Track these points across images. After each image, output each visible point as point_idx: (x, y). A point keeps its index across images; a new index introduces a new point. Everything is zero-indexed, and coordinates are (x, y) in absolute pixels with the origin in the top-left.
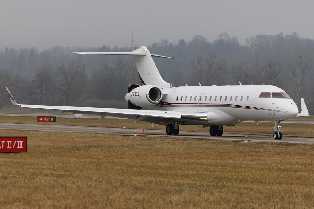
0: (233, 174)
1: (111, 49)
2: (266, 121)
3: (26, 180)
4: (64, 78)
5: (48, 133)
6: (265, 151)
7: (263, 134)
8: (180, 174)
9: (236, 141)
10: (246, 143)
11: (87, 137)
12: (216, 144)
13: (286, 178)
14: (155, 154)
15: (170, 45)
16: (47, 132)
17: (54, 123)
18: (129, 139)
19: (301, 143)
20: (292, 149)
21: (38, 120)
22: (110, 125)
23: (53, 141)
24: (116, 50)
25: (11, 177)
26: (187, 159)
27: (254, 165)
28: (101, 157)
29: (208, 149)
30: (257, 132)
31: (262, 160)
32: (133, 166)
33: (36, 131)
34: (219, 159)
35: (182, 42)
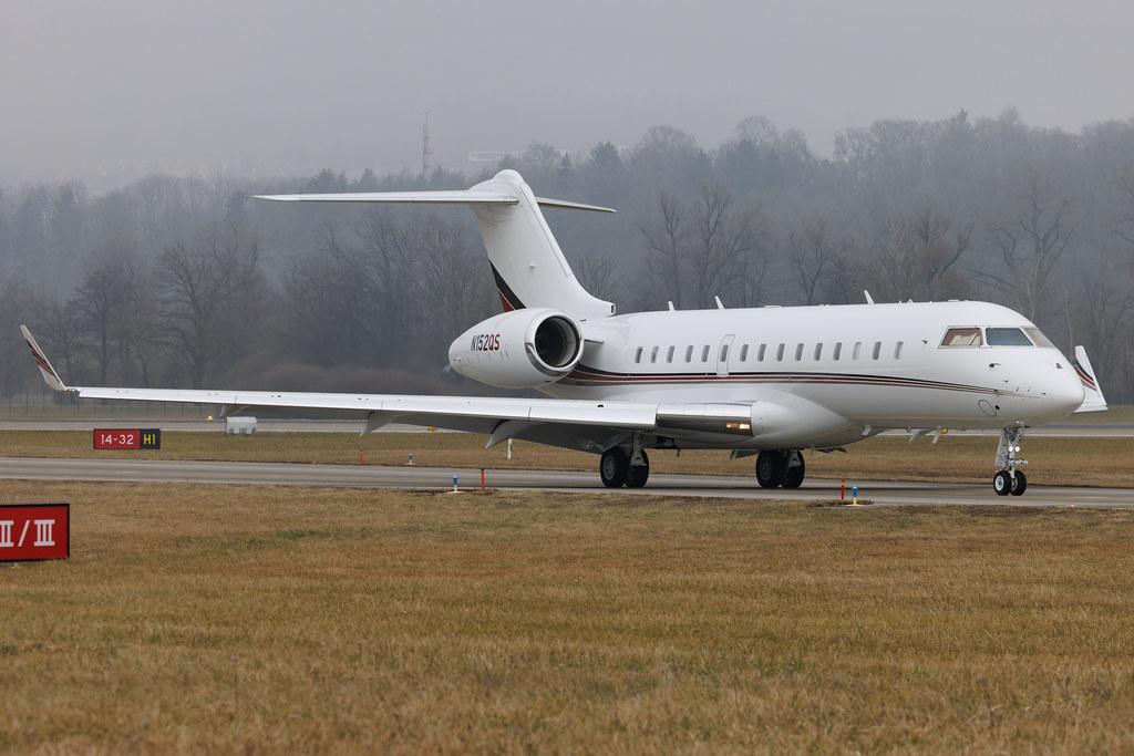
0: (822, 621)
1: (350, 182)
2: (964, 430)
3: (86, 660)
4: (182, 288)
5: (140, 489)
6: (924, 539)
7: (909, 477)
8: (629, 627)
9: (819, 505)
10: (855, 509)
11: (283, 501)
12: (749, 515)
13: (1012, 632)
14: (531, 555)
15: (563, 164)
16: (134, 485)
17: (153, 452)
18: (434, 503)
19: (1053, 507)
20: (1023, 527)
21: (97, 445)
22: (357, 457)
23: (160, 517)
24: (368, 184)
25: (28, 649)
26: (647, 570)
27: (890, 589)
28: (336, 571)
29: (719, 534)
30: (886, 472)
31: (917, 571)
32: (457, 602)
33: (97, 482)
34: (763, 572)
35: (605, 153)
